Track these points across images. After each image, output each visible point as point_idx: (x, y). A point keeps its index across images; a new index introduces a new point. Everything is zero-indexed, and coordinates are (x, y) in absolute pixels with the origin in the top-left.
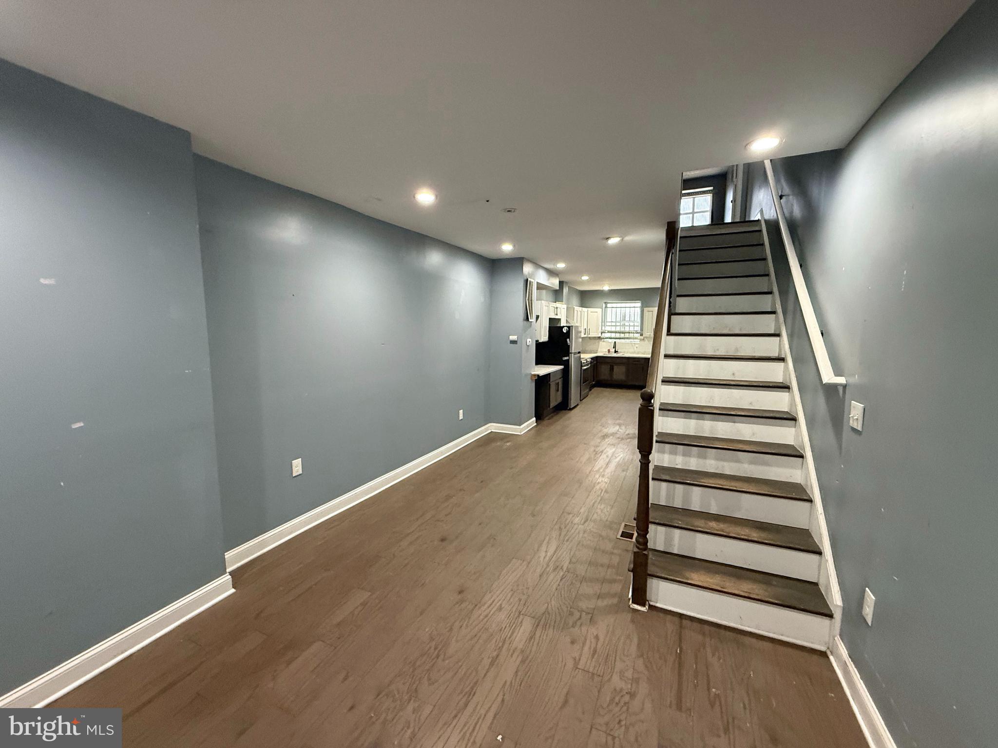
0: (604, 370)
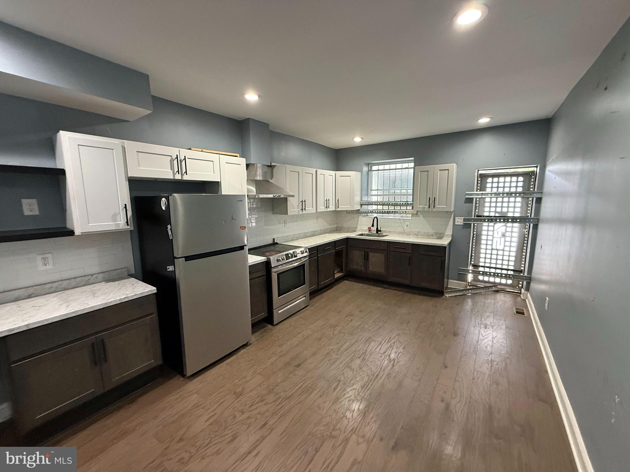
0: (357, 256)
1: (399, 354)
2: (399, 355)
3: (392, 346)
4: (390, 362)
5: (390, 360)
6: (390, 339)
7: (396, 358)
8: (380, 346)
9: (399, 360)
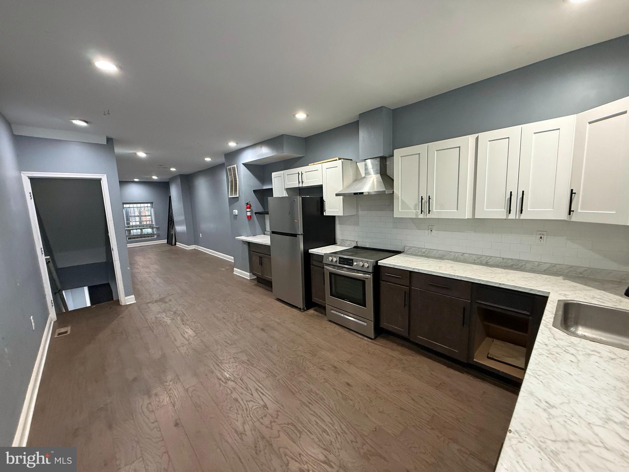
1: (230, 390)
2: (228, 390)
3: (248, 390)
4: (225, 378)
5: (228, 380)
6: (262, 393)
7: (226, 385)
8: (254, 379)
9: (222, 386)
